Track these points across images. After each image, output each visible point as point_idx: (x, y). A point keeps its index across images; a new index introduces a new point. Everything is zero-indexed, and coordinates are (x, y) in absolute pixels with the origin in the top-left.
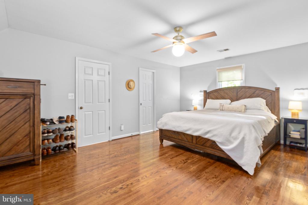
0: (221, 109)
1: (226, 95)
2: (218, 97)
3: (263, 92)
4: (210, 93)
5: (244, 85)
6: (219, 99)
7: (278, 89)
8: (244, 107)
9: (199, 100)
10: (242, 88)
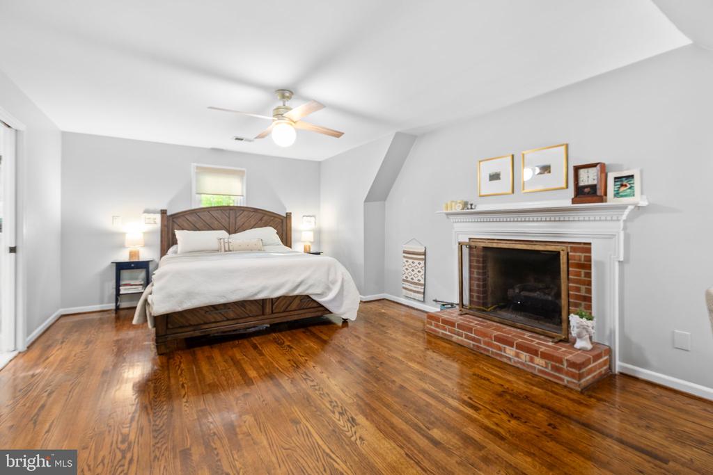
0: (227, 249)
1: (216, 222)
2: (198, 226)
3: (272, 218)
4: (179, 217)
5: (245, 205)
6: (200, 230)
7: (289, 216)
8: (260, 242)
9: (145, 233)
10: (244, 211)
